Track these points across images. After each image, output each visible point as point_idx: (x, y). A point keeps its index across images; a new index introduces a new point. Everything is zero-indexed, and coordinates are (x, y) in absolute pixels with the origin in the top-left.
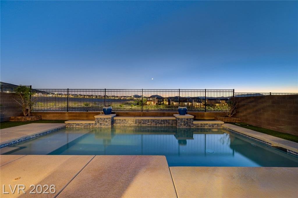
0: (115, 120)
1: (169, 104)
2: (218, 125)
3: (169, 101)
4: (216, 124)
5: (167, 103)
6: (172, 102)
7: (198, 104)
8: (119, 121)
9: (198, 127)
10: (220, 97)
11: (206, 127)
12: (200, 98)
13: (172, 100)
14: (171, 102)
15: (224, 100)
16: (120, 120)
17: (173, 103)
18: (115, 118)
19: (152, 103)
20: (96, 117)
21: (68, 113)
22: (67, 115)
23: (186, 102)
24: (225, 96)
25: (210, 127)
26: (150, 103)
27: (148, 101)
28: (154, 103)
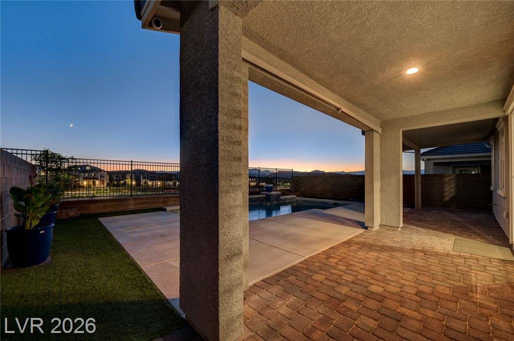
1: (138, 184)
3: (138, 180)
5: (134, 183)
6: (144, 180)
13: (144, 178)
14: (143, 182)
17: (146, 183)
19: (97, 182)
21: (134, 199)
22: (132, 202)
26: (91, 183)
27: (85, 179)
28: (103, 182)
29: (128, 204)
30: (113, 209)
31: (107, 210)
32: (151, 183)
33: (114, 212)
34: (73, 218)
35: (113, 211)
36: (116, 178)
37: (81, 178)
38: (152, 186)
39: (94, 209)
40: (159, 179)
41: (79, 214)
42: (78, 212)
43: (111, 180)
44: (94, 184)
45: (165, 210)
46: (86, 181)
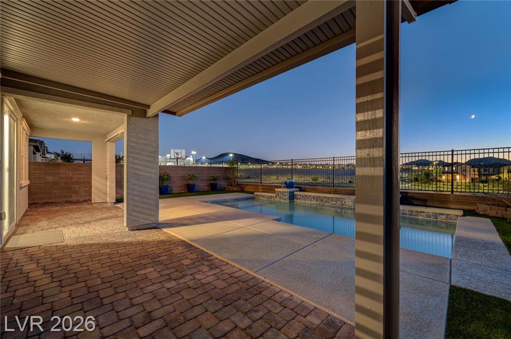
0: (296, 195)
2: (449, 216)
4: (443, 214)
8: (299, 197)
9: (404, 214)
11: (420, 217)
16: (300, 195)
18: (295, 193)
20: (276, 190)
25: (430, 217)
28: (465, 177)
46: (445, 175)
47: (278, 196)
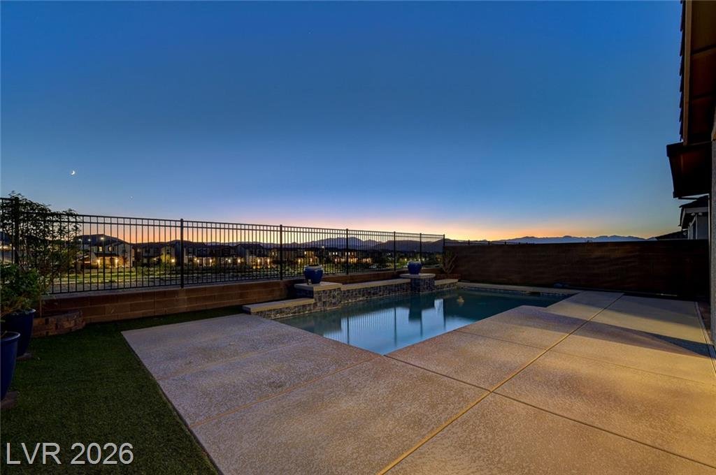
3: (179, 256)
5: (173, 261)
6: (188, 257)
7: (259, 261)
10: (290, 242)
12: (262, 245)
13: (188, 253)
14: (186, 259)
15: (312, 251)
17: (191, 260)
19: (117, 261)
21: (188, 291)
22: (183, 297)
23: (229, 256)
24: (299, 243)
26: (107, 262)
27: (98, 255)
28: (125, 260)
29: (177, 300)
30: (149, 312)
31: (139, 313)
32: (198, 261)
33: (151, 318)
34: (71, 334)
35: (149, 315)
36: (146, 254)
37: (93, 255)
38: (201, 264)
39: (111, 312)
40: (212, 255)
41: (84, 323)
42: (81, 319)
43: (137, 256)
44: (112, 263)
45: (248, 312)
46: (100, 258)
47: (320, 300)
